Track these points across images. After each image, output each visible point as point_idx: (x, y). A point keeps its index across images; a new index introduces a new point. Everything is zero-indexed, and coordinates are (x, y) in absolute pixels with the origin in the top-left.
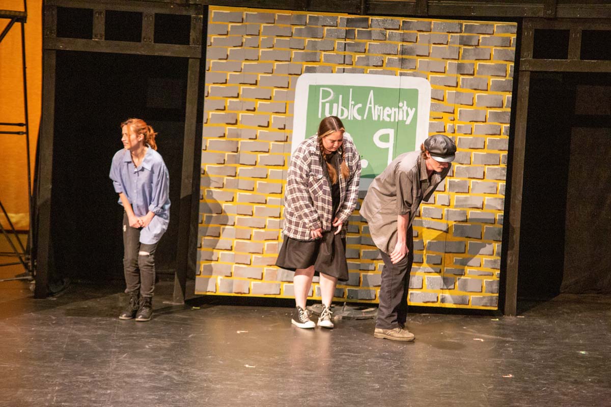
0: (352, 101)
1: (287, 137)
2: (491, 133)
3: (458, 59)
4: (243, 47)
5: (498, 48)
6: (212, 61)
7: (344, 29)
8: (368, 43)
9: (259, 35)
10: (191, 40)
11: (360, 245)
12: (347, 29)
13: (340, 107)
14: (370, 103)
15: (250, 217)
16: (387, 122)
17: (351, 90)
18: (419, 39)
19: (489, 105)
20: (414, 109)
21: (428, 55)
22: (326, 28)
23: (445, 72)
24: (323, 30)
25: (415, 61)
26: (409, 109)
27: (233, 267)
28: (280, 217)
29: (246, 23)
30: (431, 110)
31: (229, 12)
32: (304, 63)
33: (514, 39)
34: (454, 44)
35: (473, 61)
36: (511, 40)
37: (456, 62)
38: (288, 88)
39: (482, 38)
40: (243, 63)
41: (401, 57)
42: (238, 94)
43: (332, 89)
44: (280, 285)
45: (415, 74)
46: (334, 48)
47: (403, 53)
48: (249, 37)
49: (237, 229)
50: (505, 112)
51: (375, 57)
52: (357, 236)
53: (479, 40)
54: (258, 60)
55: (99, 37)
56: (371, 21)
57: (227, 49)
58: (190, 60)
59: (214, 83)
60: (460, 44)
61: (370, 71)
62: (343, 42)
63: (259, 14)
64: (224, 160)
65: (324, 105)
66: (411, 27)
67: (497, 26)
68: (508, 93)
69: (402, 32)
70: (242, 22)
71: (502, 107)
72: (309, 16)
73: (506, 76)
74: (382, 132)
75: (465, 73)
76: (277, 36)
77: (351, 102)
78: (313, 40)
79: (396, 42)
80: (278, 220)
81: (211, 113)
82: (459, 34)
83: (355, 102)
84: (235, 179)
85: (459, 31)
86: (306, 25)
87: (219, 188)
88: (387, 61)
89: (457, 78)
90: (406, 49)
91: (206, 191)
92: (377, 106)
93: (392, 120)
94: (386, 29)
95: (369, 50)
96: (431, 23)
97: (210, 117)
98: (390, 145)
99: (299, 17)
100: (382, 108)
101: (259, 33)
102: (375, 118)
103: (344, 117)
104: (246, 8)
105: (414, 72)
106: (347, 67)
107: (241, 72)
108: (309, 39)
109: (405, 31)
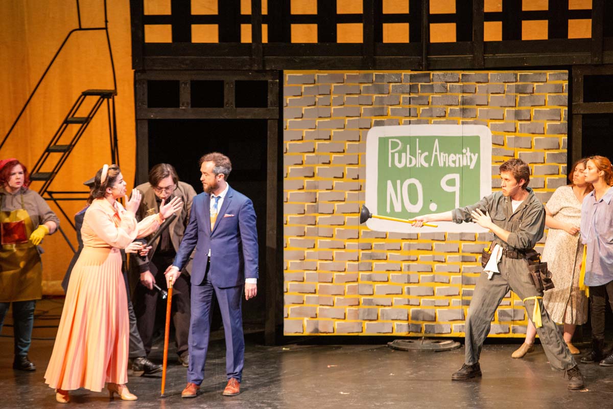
0: (419, 149)
1: (361, 186)
2: (550, 173)
3: (515, 106)
4: (316, 106)
5: (552, 95)
6: (289, 120)
7: (408, 84)
8: (431, 96)
9: (330, 94)
10: (269, 103)
11: (434, 283)
12: (411, 84)
13: (408, 156)
14: (436, 151)
15: (331, 262)
16: (452, 168)
17: (417, 140)
18: (477, 90)
19: (546, 148)
20: (477, 155)
21: (486, 104)
22: (391, 84)
23: (503, 119)
24: (389, 86)
25: (475, 110)
26: (472, 155)
27: (318, 309)
28: (358, 260)
29: (319, 84)
30: (492, 155)
31: (302, 74)
32: (373, 117)
33: (566, 85)
34: (511, 93)
35: (529, 108)
36: (563, 87)
37: (514, 109)
38: (359, 141)
39: (537, 86)
40: (317, 121)
41: (462, 107)
42: (314, 149)
43: (400, 140)
44: (361, 323)
45: (475, 122)
46: (399, 102)
47: (463, 103)
48: (321, 97)
49: (319, 274)
50: (561, 153)
51: (438, 108)
52: (431, 275)
53: (533, 88)
54: (330, 117)
55: (185, 105)
56: (433, 76)
57: (301, 109)
58: (269, 121)
59: (291, 140)
60: (516, 92)
61: (434, 121)
62: (408, 96)
63: (330, 75)
64: (304, 210)
65: (393, 154)
66: (470, 79)
67: (549, 74)
68: (563, 135)
69: (462, 84)
70: (314, 83)
71: (559, 149)
72: (376, 75)
73: (560, 120)
74: (449, 177)
75: (523, 118)
76: (347, 94)
77: (418, 151)
78: (380, 96)
79: (456, 94)
80: (356, 263)
81: (290, 168)
82: (514, 84)
83: (422, 151)
84: (315, 228)
85: (514, 81)
86: (372, 83)
87: (301, 236)
88: (449, 111)
89: (515, 123)
90: (466, 100)
91: (289, 241)
92: (442, 154)
93: (457, 165)
94: (446, 82)
95: (432, 102)
96: (488, 74)
97: (289, 171)
98: (456, 189)
99: (366, 76)
100: (447, 155)
101: (330, 92)
102: (441, 164)
103: (413, 165)
104: (317, 71)
105: (475, 120)
106: (412, 119)
107: (315, 128)
108: (376, 96)
109: (465, 83)
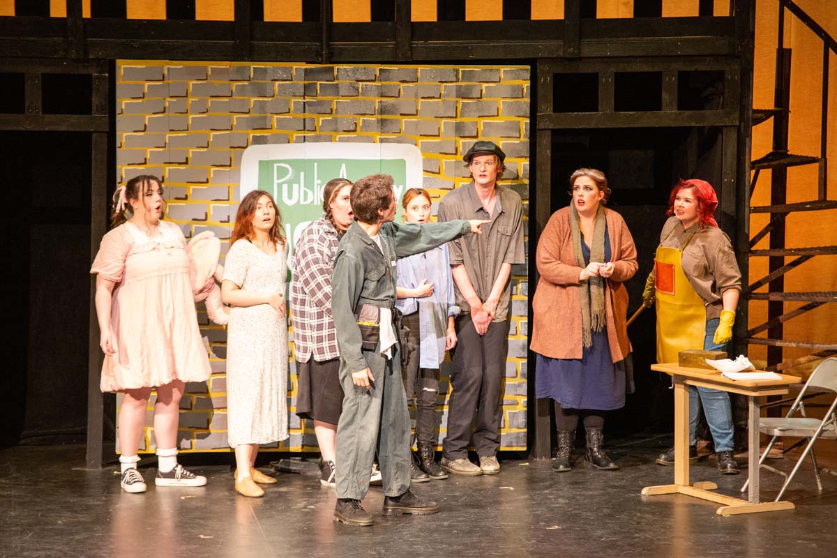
0: (318, 179)
3: (456, 117)
4: (166, 114)
5: (507, 100)
6: (124, 135)
7: (302, 83)
8: (335, 101)
9: (187, 97)
10: (94, 108)
12: (306, 82)
13: (303, 188)
17: (316, 164)
18: (402, 93)
20: (401, 187)
21: (415, 113)
22: (277, 83)
23: (439, 136)
24: (273, 85)
25: (398, 121)
29: (171, 82)
31: (144, 66)
32: (250, 131)
33: (527, 87)
34: (449, 97)
35: (475, 119)
36: (523, 89)
37: (454, 121)
38: (230, 166)
39: (486, 87)
40: (168, 135)
41: (379, 117)
43: (290, 165)
45: (400, 139)
46: (289, 110)
47: (382, 112)
48: (174, 100)
50: (521, 185)
51: (346, 119)
53: (481, 91)
54: (188, 130)
56: (338, 72)
57: (144, 118)
58: (94, 135)
59: (129, 165)
60: (457, 97)
61: (339, 138)
62: (301, 100)
63: (186, 68)
65: (280, 186)
66: (391, 76)
67: (504, 71)
68: (524, 159)
69: (380, 84)
70: (163, 80)
71: (517, 178)
72: (254, 69)
73: (520, 137)
75: (466, 135)
76: (212, 97)
77: (317, 181)
78: (261, 99)
79: (372, 98)
82: (454, 84)
83: (322, 182)
85: (455, 80)
86: (249, 80)
88: (361, 123)
89: (456, 142)
90: (385, 107)
94: (358, 81)
95: (336, 110)
96: (417, 70)
99: (240, 70)
101: (187, 94)
103: (308, 202)
104: (168, 61)
105: (399, 137)
106: (308, 134)
107: (165, 147)
108: (255, 99)
109: (383, 83)
